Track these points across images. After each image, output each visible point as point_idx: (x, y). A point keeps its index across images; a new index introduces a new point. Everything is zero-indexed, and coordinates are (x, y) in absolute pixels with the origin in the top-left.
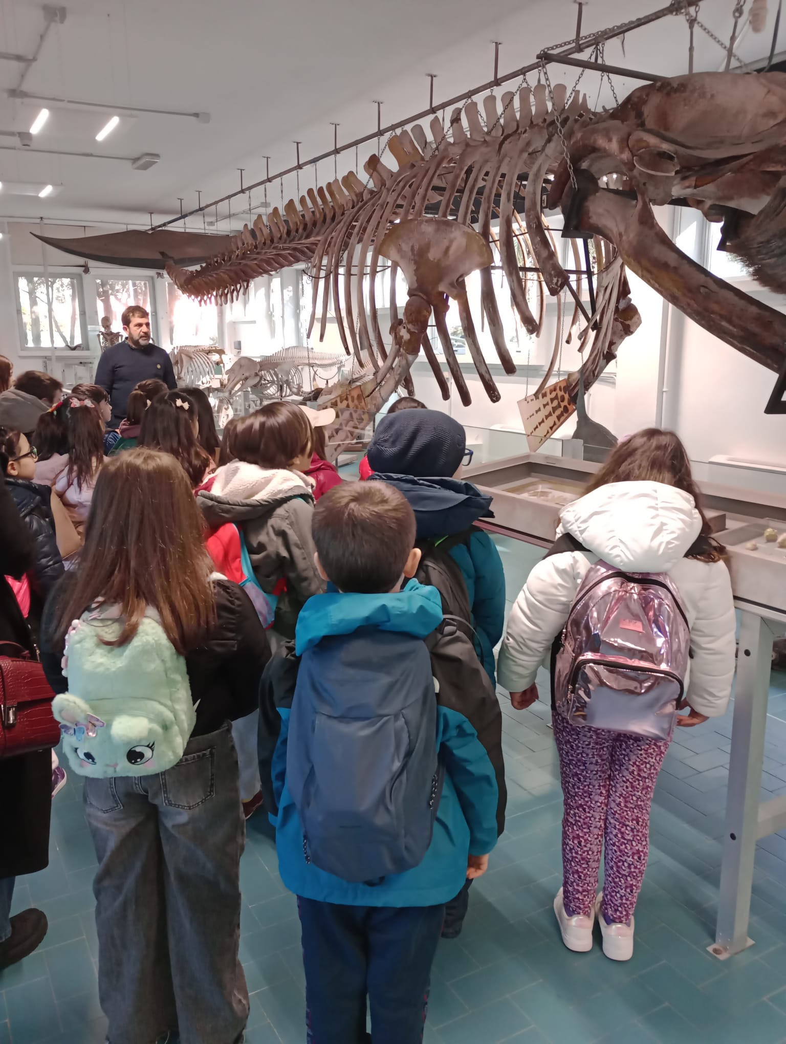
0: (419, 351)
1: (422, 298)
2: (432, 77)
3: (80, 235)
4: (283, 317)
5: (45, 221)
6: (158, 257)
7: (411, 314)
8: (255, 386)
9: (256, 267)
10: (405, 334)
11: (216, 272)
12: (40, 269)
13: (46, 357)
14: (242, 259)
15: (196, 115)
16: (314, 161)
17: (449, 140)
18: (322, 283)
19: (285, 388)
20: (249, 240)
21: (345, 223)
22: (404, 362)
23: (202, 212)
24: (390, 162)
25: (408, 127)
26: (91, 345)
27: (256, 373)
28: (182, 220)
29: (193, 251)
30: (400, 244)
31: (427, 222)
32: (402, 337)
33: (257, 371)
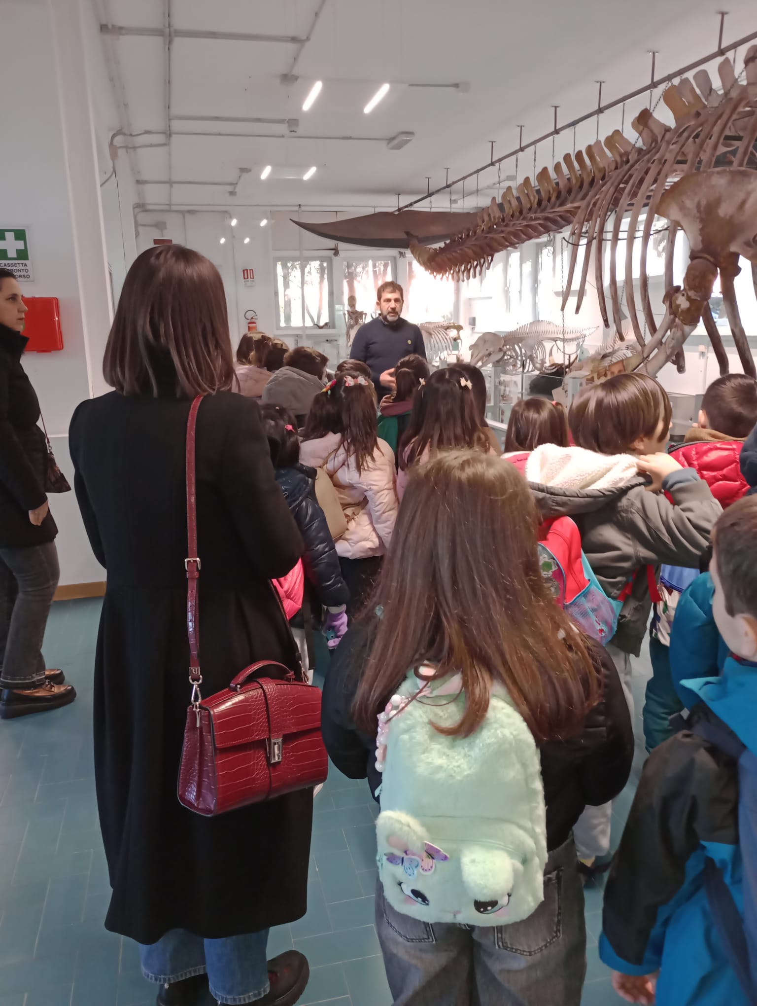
0: (698, 321)
1: (708, 260)
2: (723, 14)
3: (332, 219)
4: (520, 292)
5: (303, 208)
6: (403, 236)
7: (693, 280)
8: (498, 361)
9: (502, 240)
10: (683, 302)
11: (461, 248)
12: (296, 254)
13: (297, 336)
14: (489, 232)
15: (456, 85)
16: (574, 124)
17: (741, 83)
18: (582, 251)
19: (528, 365)
20: (497, 213)
21: (612, 185)
22: (679, 334)
23: (449, 189)
24: (665, 116)
25: (690, 75)
26: (337, 323)
27: (500, 348)
28: (429, 199)
29: (436, 229)
30: (683, 202)
31: (718, 173)
32: (679, 306)
33: (501, 347)
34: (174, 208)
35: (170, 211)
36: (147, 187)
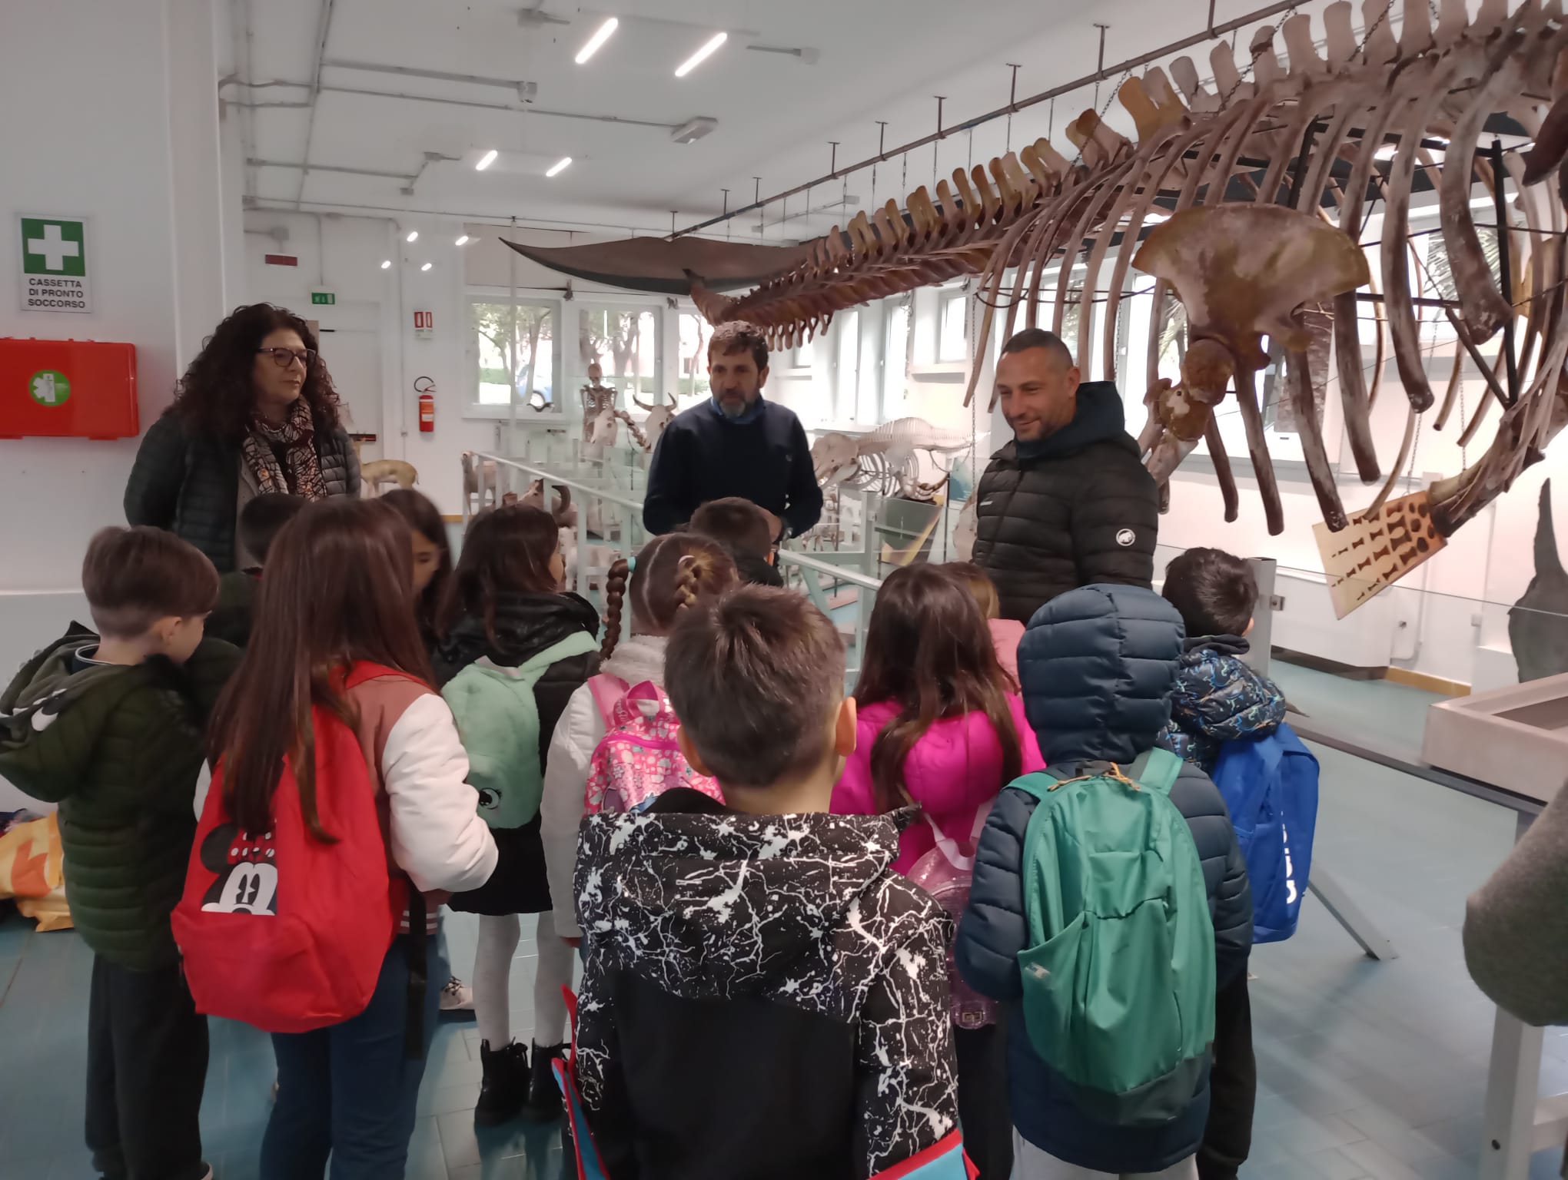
3: (563, 242)
4: (857, 371)
5: (519, 223)
6: (680, 275)
7: (1199, 371)
12: (505, 293)
13: (500, 421)
14: (827, 279)
15: (797, 52)
16: (970, 125)
22: (1170, 453)
23: (760, 209)
24: (1121, 122)
25: (1164, 63)
26: (567, 404)
28: (725, 222)
29: (732, 269)
30: (1177, 251)
31: (1234, 210)
32: (1172, 410)
33: (855, 457)
34: (304, 207)
35: (296, 212)
36: (265, 172)
